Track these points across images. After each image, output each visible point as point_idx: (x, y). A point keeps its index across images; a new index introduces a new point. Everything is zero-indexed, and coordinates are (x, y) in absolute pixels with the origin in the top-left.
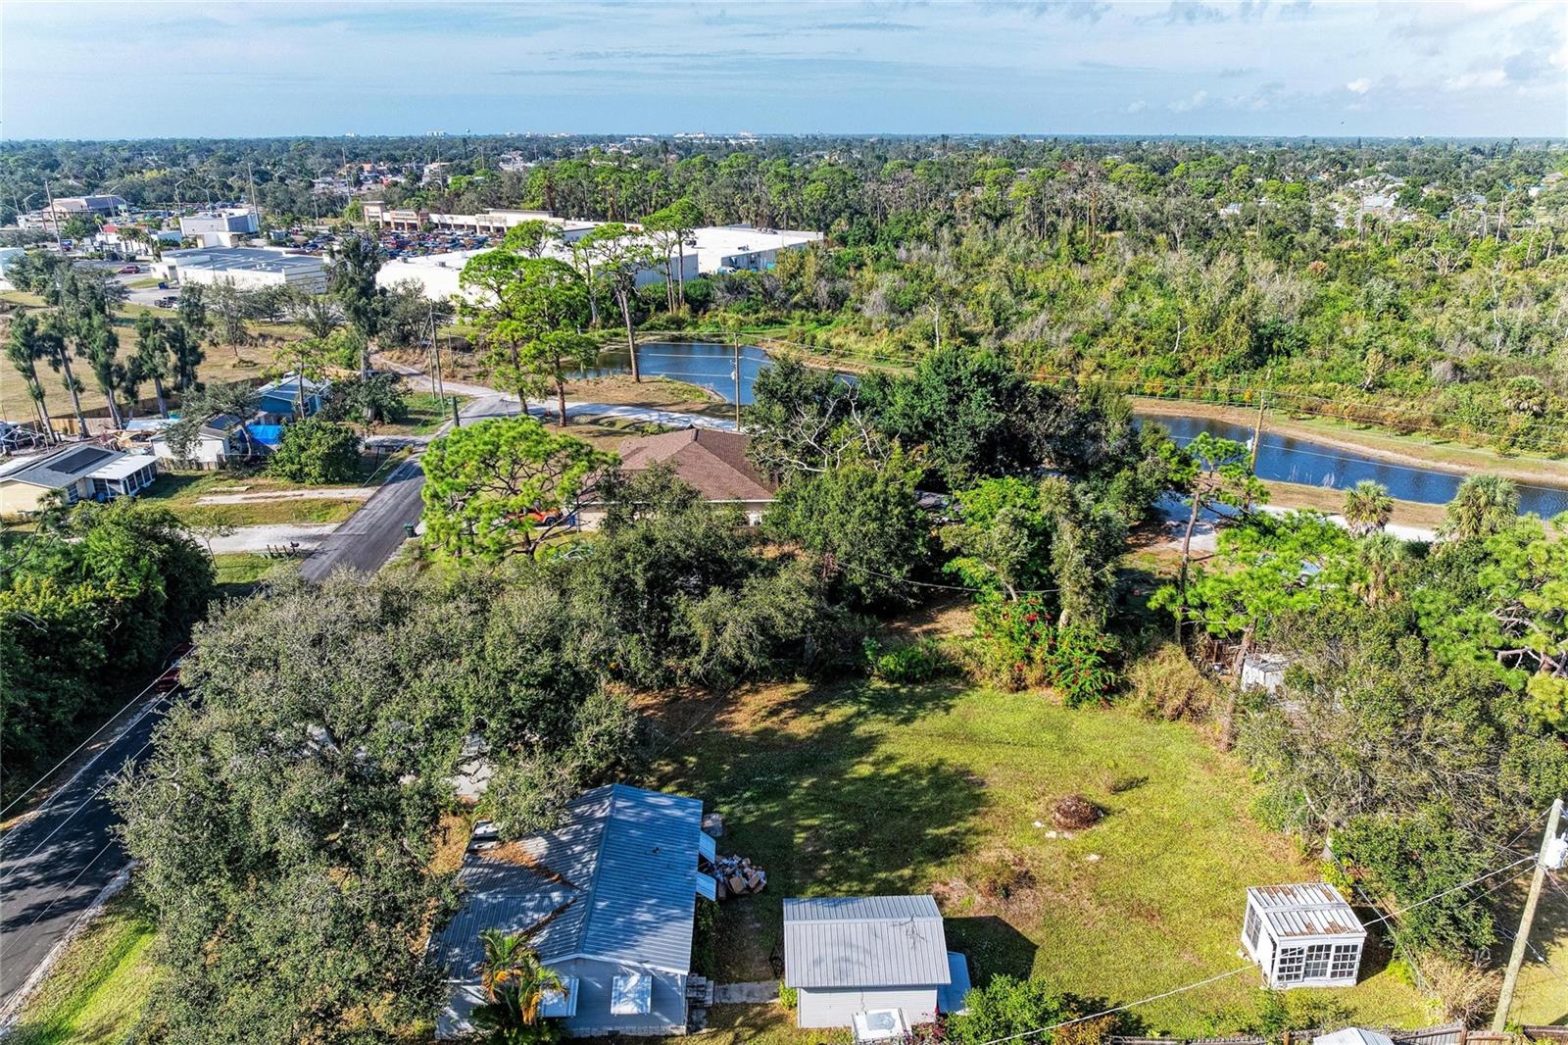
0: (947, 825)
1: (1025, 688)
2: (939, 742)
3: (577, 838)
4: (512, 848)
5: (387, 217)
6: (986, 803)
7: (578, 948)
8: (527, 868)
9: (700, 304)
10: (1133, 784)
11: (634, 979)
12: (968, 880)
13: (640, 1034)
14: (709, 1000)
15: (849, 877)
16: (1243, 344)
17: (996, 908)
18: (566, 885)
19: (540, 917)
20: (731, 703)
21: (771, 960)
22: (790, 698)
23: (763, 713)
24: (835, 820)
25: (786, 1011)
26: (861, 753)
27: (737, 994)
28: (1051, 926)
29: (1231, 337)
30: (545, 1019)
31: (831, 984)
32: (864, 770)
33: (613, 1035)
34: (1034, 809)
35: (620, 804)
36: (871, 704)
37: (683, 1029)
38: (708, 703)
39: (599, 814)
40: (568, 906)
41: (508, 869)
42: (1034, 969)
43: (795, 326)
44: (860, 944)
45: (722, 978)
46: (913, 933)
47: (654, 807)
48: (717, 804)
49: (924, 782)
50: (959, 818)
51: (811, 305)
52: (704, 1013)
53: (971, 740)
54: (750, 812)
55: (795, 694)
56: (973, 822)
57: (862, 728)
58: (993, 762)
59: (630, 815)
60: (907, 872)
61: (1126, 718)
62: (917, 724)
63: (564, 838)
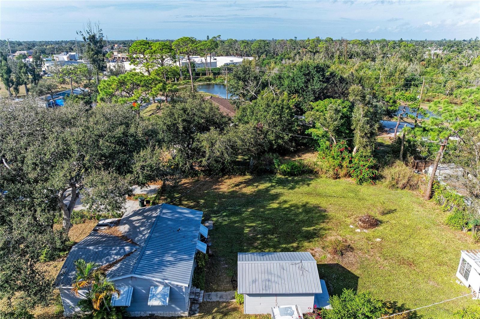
0: (311, 226)
1: (339, 178)
2: (305, 196)
3: (143, 225)
4: (113, 229)
5: (119, 55)
6: (328, 218)
7: (133, 272)
8: (118, 237)
9: (216, 74)
10: (390, 212)
11: (161, 288)
12: (323, 248)
13: (165, 316)
14: (201, 300)
15: (269, 246)
16: (402, 82)
17: (337, 260)
18: (133, 244)
19: (118, 257)
20: (220, 182)
21: (232, 281)
22: (244, 181)
23: (233, 185)
24: (262, 224)
25: (238, 305)
26: (273, 200)
27: (214, 297)
28: (363, 267)
29: (397, 80)
30: (114, 307)
31: (261, 292)
32: (275, 205)
33: (152, 316)
34: (349, 221)
35: (164, 211)
36: (277, 183)
37: (187, 313)
38: (210, 182)
39: (154, 215)
40: (132, 253)
41: (109, 237)
42: (359, 287)
44: (276, 273)
45: (208, 289)
46: (302, 268)
47: (180, 213)
48: (211, 217)
49: (300, 210)
50: (317, 224)
52: (198, 306)
53: (319, 195)
54: (225, 220)
55: (246, 179)
56: (323, 225)
57: (273, 191)
58: (329, 203)
59: (168, 216)
60: (295, 245)
61: (383, 189)
62: (296, 190)
63: (137, 225)
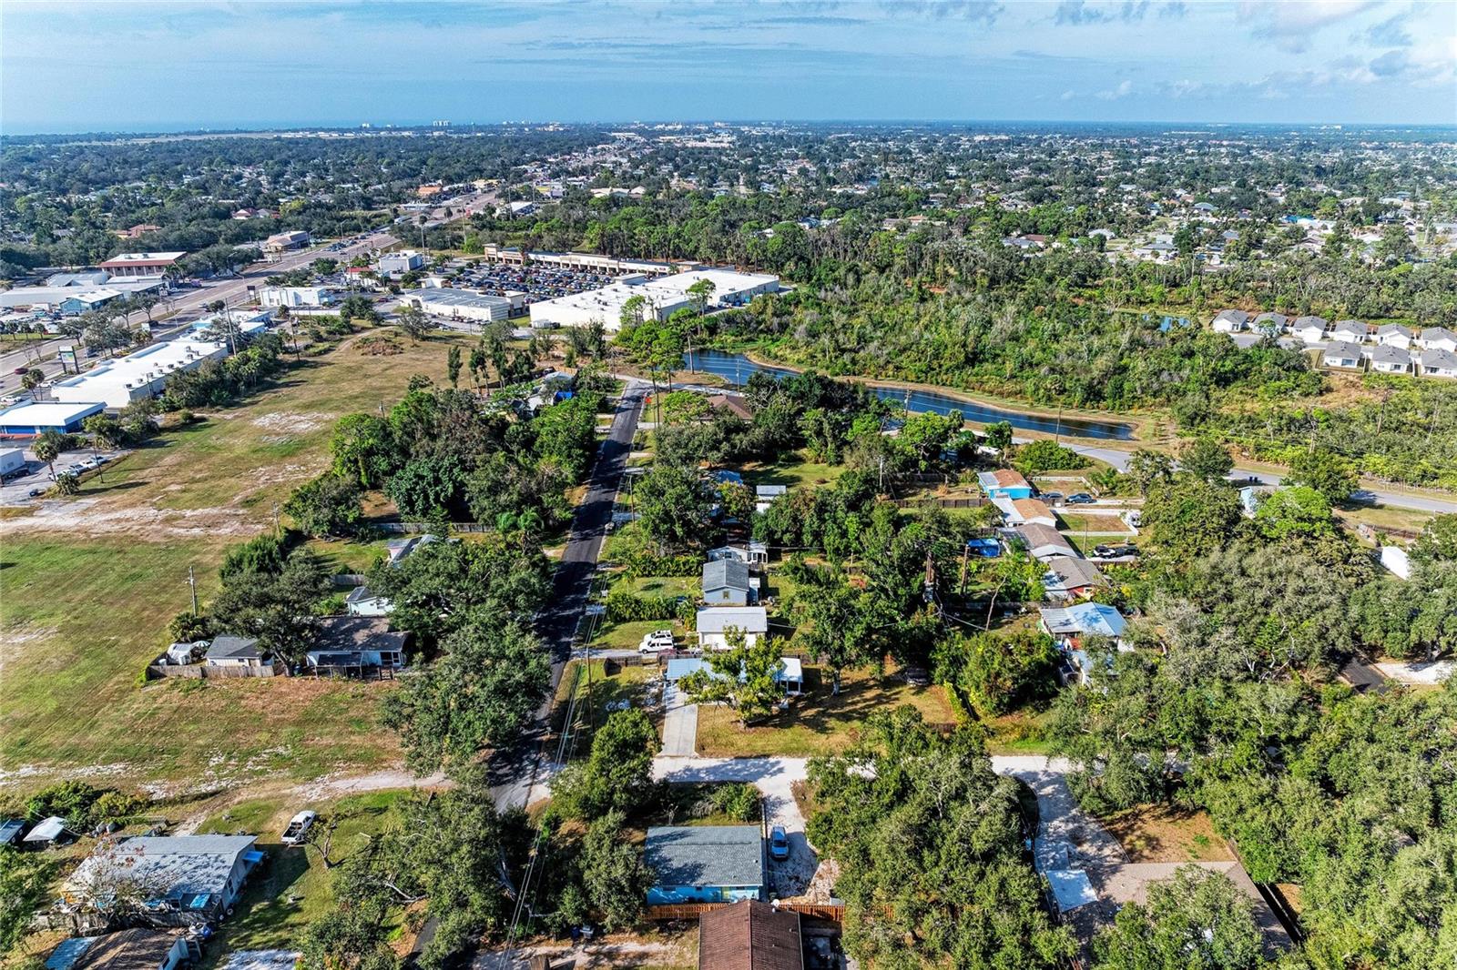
1: (818, 463)
5: (500, 255)
9: (713, 329)
36: (779, 465)
43: (760, 342)
51: (769, 331)
